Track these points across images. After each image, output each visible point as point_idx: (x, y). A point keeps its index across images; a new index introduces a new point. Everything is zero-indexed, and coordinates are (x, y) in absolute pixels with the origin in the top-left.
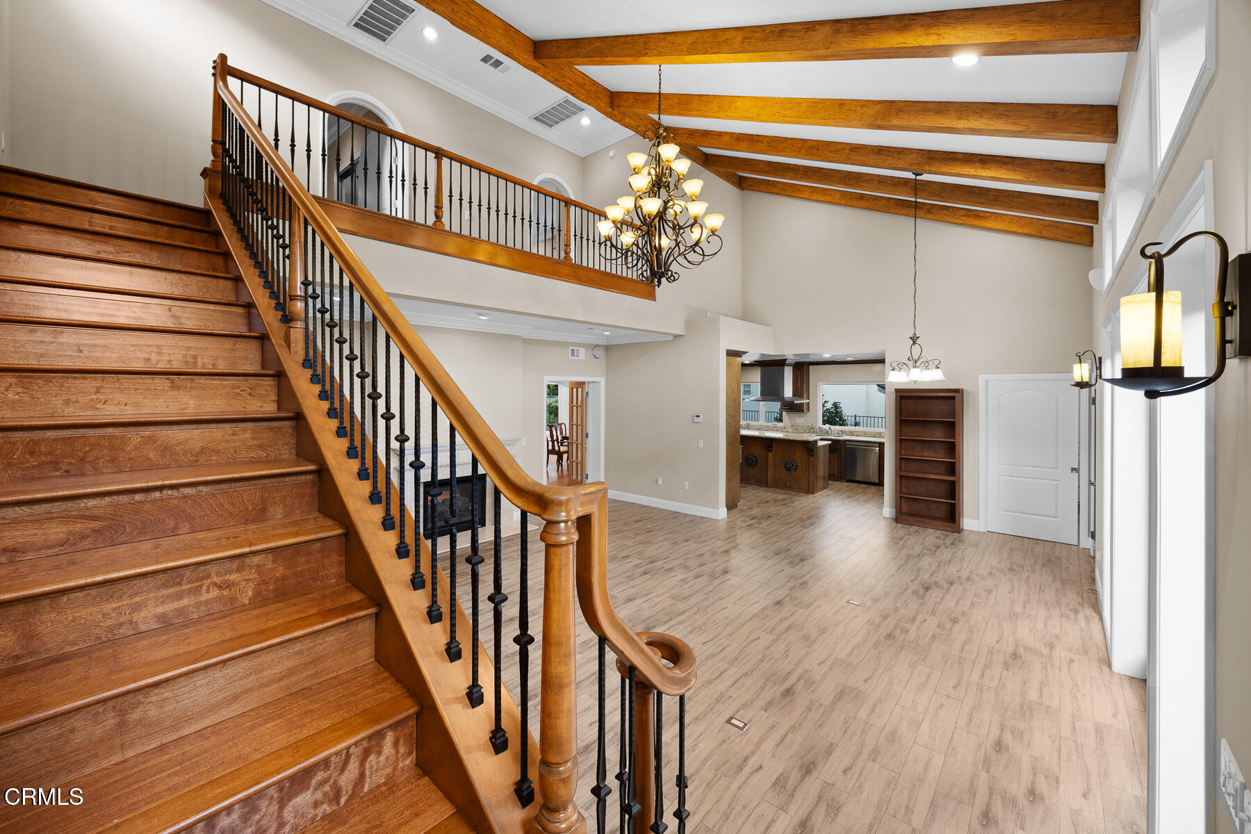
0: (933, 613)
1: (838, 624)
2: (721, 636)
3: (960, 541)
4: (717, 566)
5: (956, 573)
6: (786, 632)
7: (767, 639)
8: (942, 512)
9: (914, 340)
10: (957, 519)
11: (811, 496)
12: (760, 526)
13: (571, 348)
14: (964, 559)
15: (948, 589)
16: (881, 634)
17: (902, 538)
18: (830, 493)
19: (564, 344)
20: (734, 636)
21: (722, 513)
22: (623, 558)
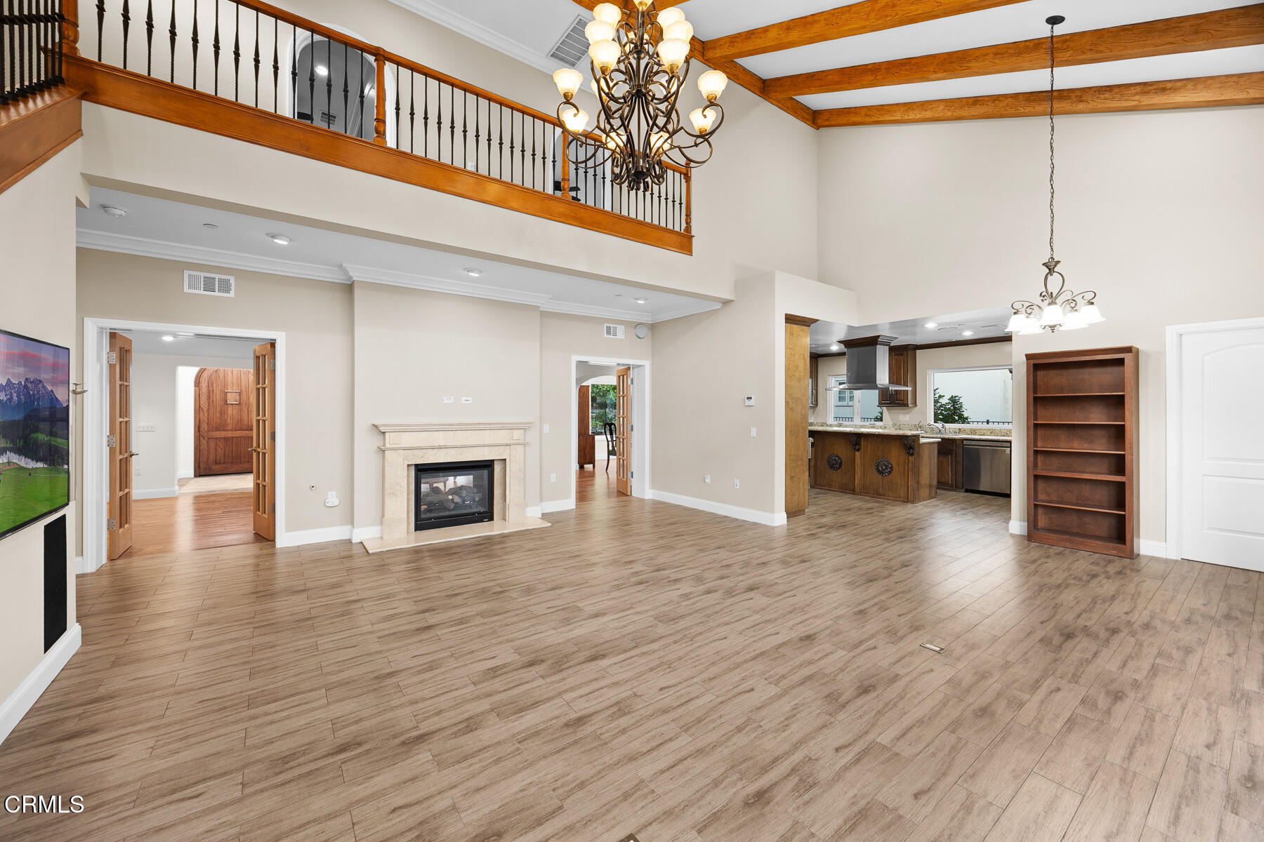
0: (1075, 678)
1: (895, 678)
2: (695, 680)
3: (1132, 570)
4: (742, 581)
5: (1124, 617)
6: (801, 684)
7: (765, 691)
8: (1105, 527)
9: (1051, 266)
10: (1128, 537)
11: (910, 505)
12: (827, 535)
13: (606, 325)
14: (1139, 596)
15: (1108, 641)
16: (968, 706)
17: (1034, 561)
18: (938, 503)
19: (598, 321)
20: (713, 683)
21: (779, 519)
22: (626, 562)
